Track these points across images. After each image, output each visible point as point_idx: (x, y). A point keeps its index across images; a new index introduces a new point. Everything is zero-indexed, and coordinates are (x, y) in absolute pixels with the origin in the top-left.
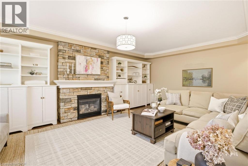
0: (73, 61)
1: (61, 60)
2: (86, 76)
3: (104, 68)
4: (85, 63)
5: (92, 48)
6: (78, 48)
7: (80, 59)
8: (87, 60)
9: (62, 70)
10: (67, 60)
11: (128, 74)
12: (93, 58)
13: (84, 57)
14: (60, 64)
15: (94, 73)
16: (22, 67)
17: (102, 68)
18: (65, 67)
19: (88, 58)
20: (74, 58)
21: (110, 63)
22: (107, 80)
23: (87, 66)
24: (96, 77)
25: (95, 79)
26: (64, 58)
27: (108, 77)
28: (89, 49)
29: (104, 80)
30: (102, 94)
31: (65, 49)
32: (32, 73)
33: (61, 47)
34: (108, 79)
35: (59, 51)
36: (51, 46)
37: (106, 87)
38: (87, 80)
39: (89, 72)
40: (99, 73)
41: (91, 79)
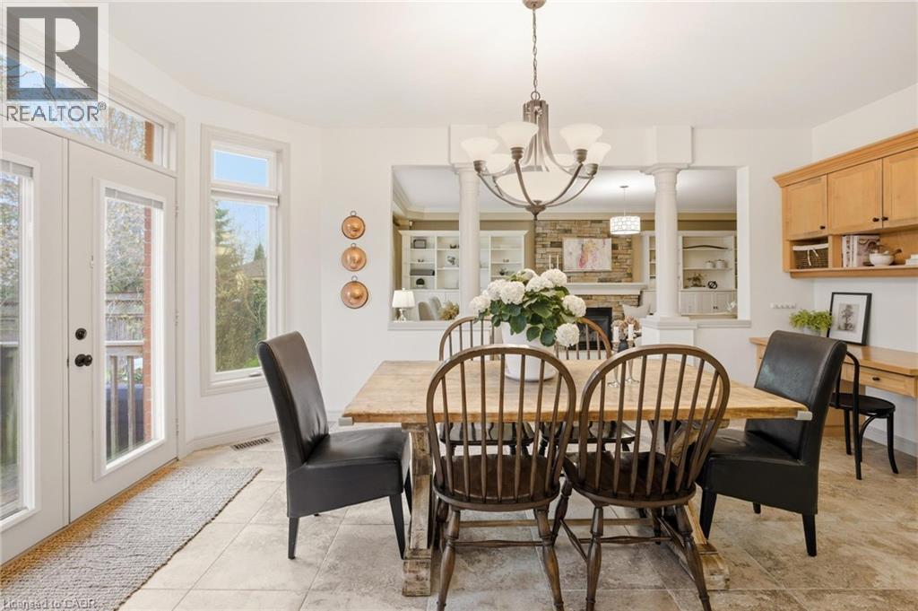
0: (559, 250)
1: (540, 251)
2: (583, 275)
3: (619, 257)
4: (580, 252)
5: (593, 221)
6: (567, 226)
7: (571, 245)
8: (583, 245)
9: (541, 266)
10: (548, 250)
11: (684, 266)
12: (594, 240)
13: (577, 240)
14: (538, 256)
15: (596, 269)
16: (492, 265)
17: (615, 258)
18: (545, 261)
19: (586, 240)
20: (560, 245)
21: (633, 246)
22: (627, 281)
23: (582, 257)
24: (603, 276)
25: (601, 281)
26: (544, 246)
27: (630, 275)
28: (586, 223)
29: (621, 282)
30: (614, 309)
31: (545, 231)
32: (502, 274)
33: (539, 230)
34: (629, 279)
35: (537, 235)
36: (526, 232)
37: (622, 296)
38: (585, 281)
39: (588, 268)
40: (609, 269)
41: (592, 281)
